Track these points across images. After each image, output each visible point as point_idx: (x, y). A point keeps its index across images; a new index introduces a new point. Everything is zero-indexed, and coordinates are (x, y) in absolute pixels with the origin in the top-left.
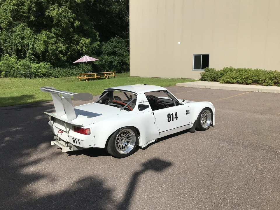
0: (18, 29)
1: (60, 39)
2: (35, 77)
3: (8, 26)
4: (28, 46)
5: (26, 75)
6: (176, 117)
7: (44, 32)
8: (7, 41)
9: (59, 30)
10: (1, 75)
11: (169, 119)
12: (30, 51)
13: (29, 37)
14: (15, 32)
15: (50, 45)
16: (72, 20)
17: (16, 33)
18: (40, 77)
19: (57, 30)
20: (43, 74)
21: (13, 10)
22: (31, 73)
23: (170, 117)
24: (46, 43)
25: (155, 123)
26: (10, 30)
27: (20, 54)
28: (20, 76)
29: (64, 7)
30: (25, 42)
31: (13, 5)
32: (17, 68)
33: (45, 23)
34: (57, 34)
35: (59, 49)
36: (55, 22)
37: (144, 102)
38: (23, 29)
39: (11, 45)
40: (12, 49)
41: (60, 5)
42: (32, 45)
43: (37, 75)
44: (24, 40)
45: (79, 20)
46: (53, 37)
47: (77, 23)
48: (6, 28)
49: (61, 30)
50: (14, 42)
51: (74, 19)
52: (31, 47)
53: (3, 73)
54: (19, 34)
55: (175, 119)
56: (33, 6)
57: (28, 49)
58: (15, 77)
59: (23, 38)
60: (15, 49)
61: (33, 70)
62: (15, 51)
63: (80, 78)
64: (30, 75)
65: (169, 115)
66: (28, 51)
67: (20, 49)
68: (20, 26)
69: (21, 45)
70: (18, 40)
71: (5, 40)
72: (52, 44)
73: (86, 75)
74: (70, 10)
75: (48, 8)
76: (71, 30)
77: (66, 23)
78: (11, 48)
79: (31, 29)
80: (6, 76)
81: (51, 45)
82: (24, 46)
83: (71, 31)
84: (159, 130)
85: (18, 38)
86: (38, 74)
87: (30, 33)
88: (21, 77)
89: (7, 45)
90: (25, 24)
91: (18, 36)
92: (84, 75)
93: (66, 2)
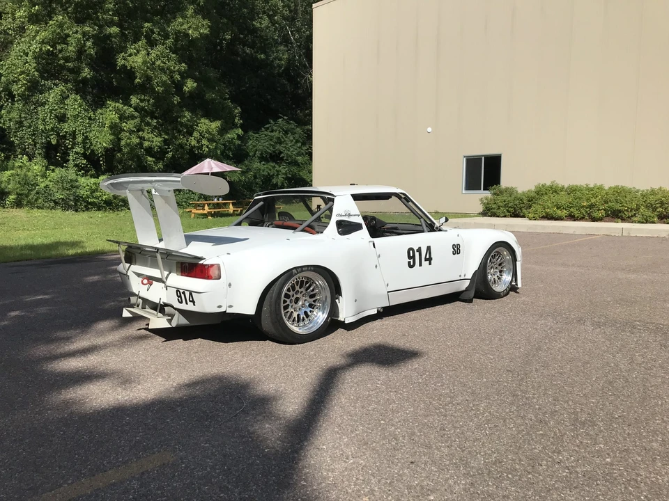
0: (52, 96)
1: (150, 121)
2: (87, 209)
3: (28, 89)
4: (74, 138)
5: (67, 204)
6: (428, 257)
7: (112, 104)
8: (25, 123)
9: (148, 101)
10: (7, 202)
11: (412, 260)
12: (77, 149)
13: (76, 117)
14: (45, 103)
15: (123, 135)
16: (177, 77)
17: (47, 107)
18: (99, 208)
19: (142, 101)
20: (106, 202)
21: (41, 53)
22: (77, 199)
23: (413, 257)
24: (116, 129)
25: (376, 266)
26: (34, 99)
27: (55, 155)
28: (52, 204)
29: (160, 47)
30: (66, 127)
31: (43, 42)
32: (45, 187)
33: (115, 83)
34: (143, 109)
35: (146, 144)
36: (137, 80)
37: (350, 215)
38: (64, 98)
39: (34, 134)
40: (35, 144)
41: (152, 43)
42: (83, 135)
43: (91, 203)
44: (64, 122)
45: (195, 79)
46: (133, 117)
47: (190, 85)
48: (22, 96)
49: (152, 101)
50: (41, 127)
51: (184, 75)
52: (80, 139)
53: (12, 197)
54: (53, 110)
55: (425, 263)
56: (89, 44)
57: (74, 144)
58: (39, 208)
59: (62, 118)
60: (42, 143)
61: (83, 192)
62: (42, 148)
63: (194, 211)
64: (76, 204)
65: (411, 252)
66: (72, 148)
67: (54, 143)
68: (57, 90)
69: (58, 134)
70: (52, 122)
71: (20, 123)
72: (131, 132)
73: (208, 204)
74: (173, 55)
75: (124, 49)
76: (176, 99)
77: (164, 84)
78: (33, 141)
79: (83, 98)
80: (18, 204)
81: (128, 134)
82: (64, 137)
83: (176, 102)
84: (388, 285)
85: (50, 119)
86: (94, 202)
87: (80, 107)
88: (53, 208)
89: (25, 133)
90: (69, 85)
91: (51, 112)
92: (204, 204)
93: (166, 37)
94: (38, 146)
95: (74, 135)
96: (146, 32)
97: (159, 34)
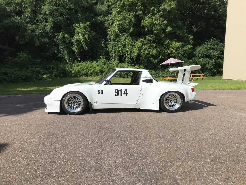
0: (122, 39)
1: (153, 44)
2: (128, 77)
3: (115, 37)
4: (128, 53)
7: (140, 40)
8: (114, 49)
9: (153, 37)
12: (129, 56)
13: (128, 45)
14: (120, 41)
15: (142, 51)
16: (163, 26)
17: (120, 43)
19: (151, 37)
21: (119, 24)
24: (140, 48)
26: (117, 40)
27: (122, 59)
29: (156, 16)
30: (125, 49)
31: (120, 21)
34: (151, 40)
35: (151, 53)
36: (146, 30)
38: (126, 39)
39: (116, 52)
40: (116, 55)
41: (153, 15)
42: (130, 51)
43: (129, 75)
45: (171, 26)
46: (147, 43)
47: (169, 29)
50: (118, 50)
51: (166, 26)
52: (129, 53)
57: (128, 55)
59: (124, 46)
60: (118, 55)
62: (118, 56)
63: (164, 79)
64: (124, 76)
66: (127, 56)
67: (121, 55)
68: (124, 36)
69: (123, 52)
71: (112, 49)
72: (145, 49)
73: (169, 76)
74: (162, 18)
75: (143, 19)
76: (163, 35)
77: (157, 30)
78: (115, 54)
79: (132, 38)
81: (144, 50)
82: (125, 52)
83: (162, 36)
85: (121, 47)
87: (130, 41)
88: (117, 77)
89: (113, 52)
90: (128, 34)
91: (121, 44)
92: (167, 76)
93: (159, 11)
94: (117, 56)
95: (127, 52)
96: (152, 11)
97: (157, 11)
